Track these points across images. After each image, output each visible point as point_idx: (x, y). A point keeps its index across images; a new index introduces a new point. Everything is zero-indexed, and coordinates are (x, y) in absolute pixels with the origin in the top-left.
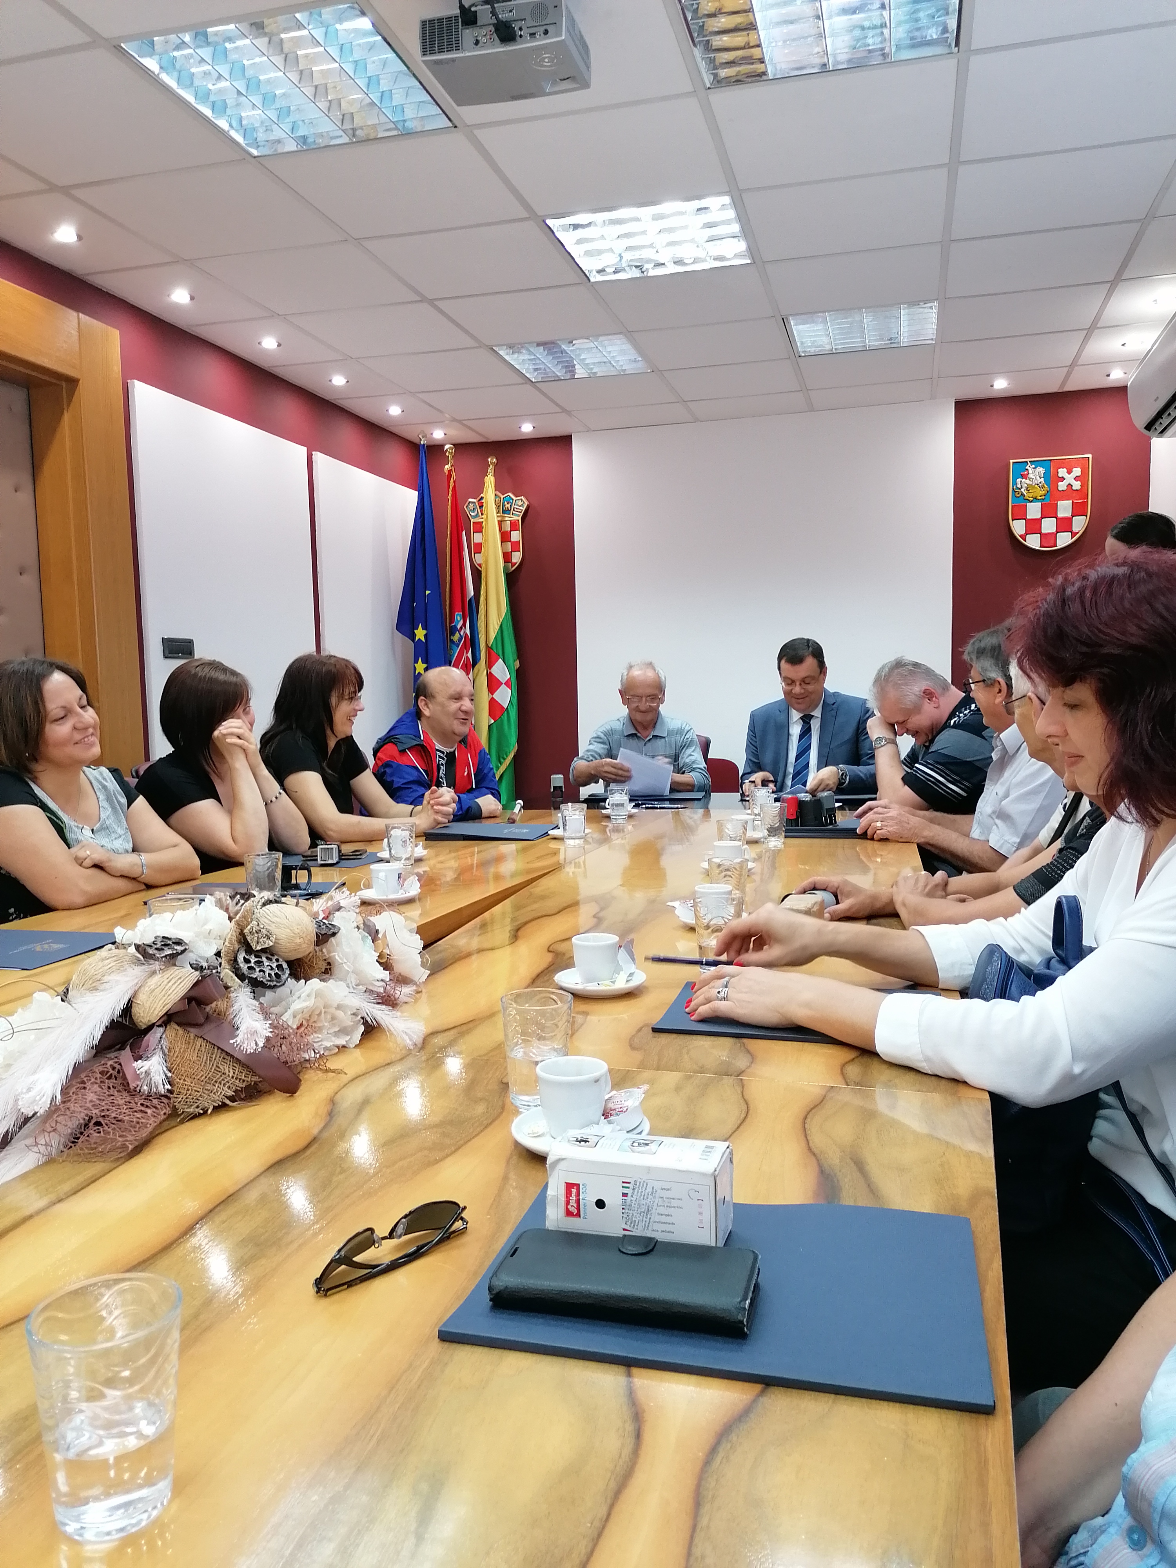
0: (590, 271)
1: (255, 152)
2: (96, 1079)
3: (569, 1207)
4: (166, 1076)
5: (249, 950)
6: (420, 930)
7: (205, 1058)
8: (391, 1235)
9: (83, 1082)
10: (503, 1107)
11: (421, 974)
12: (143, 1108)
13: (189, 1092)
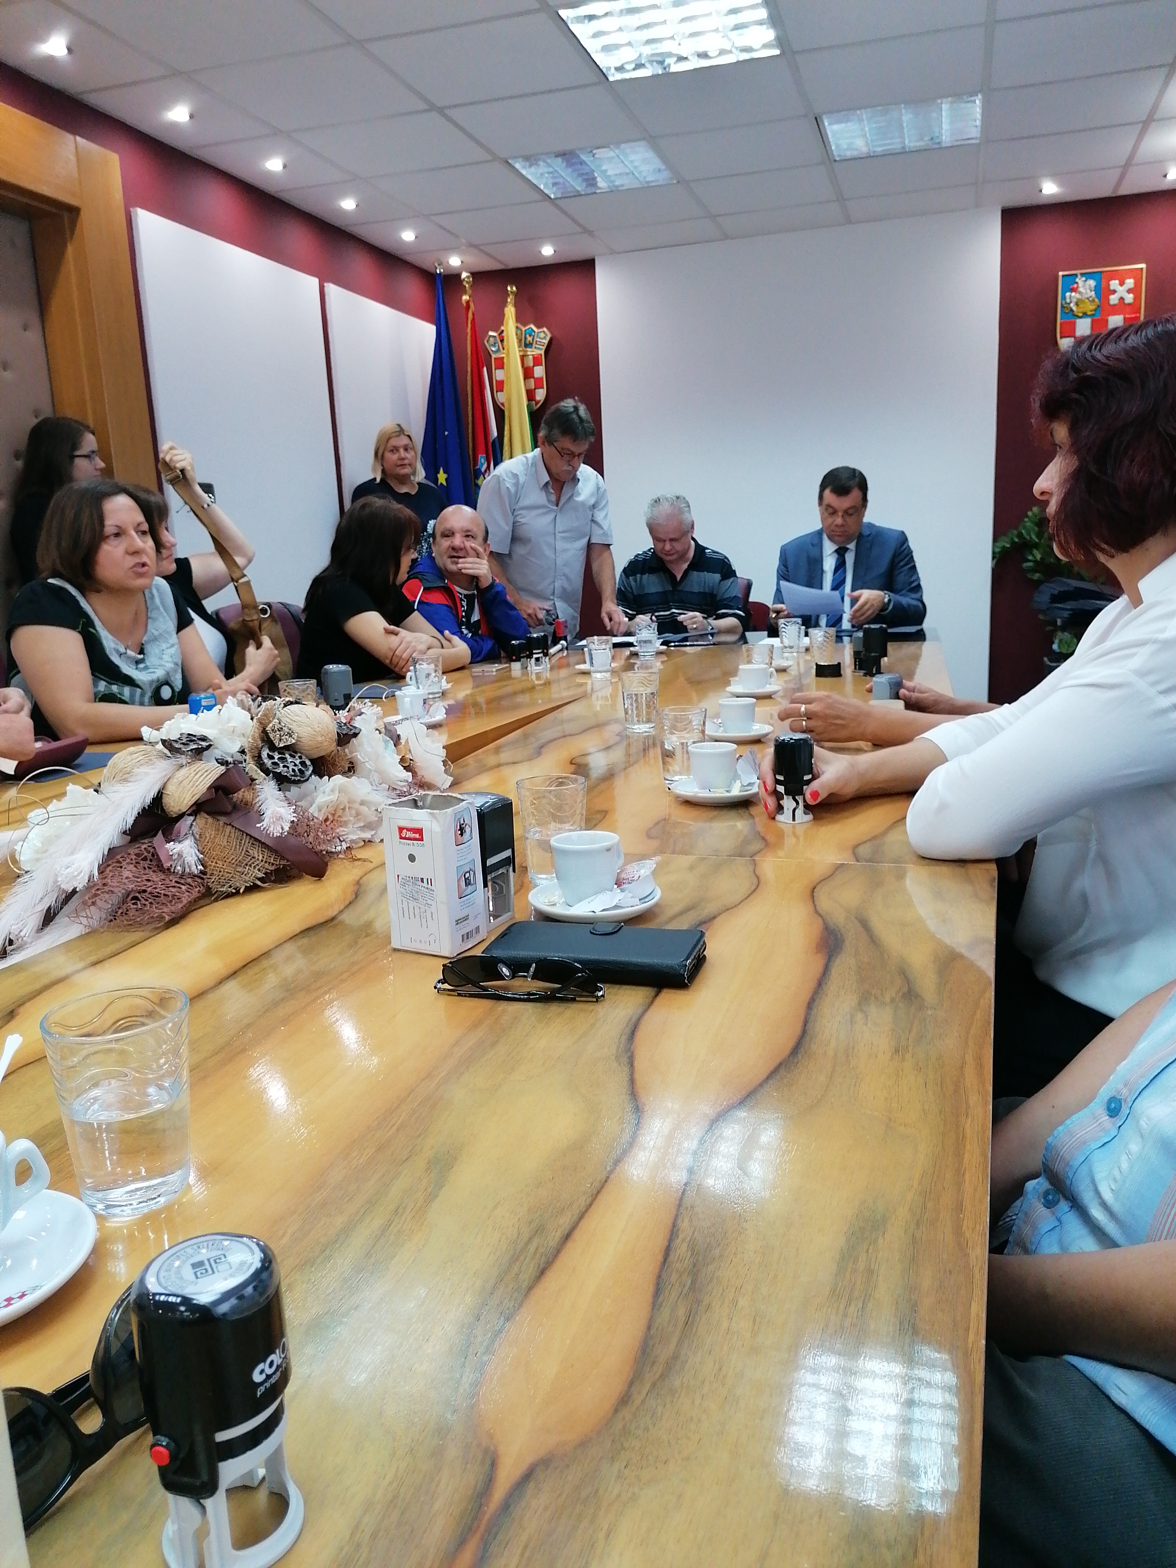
0: (609, 69)
2: (132, 860)
4: (198, 857)
5: (272, 747)
7: (235, 843)
9: (119, 862)
11: (444, 780)
12: (178, 885)
13: (222, 873)
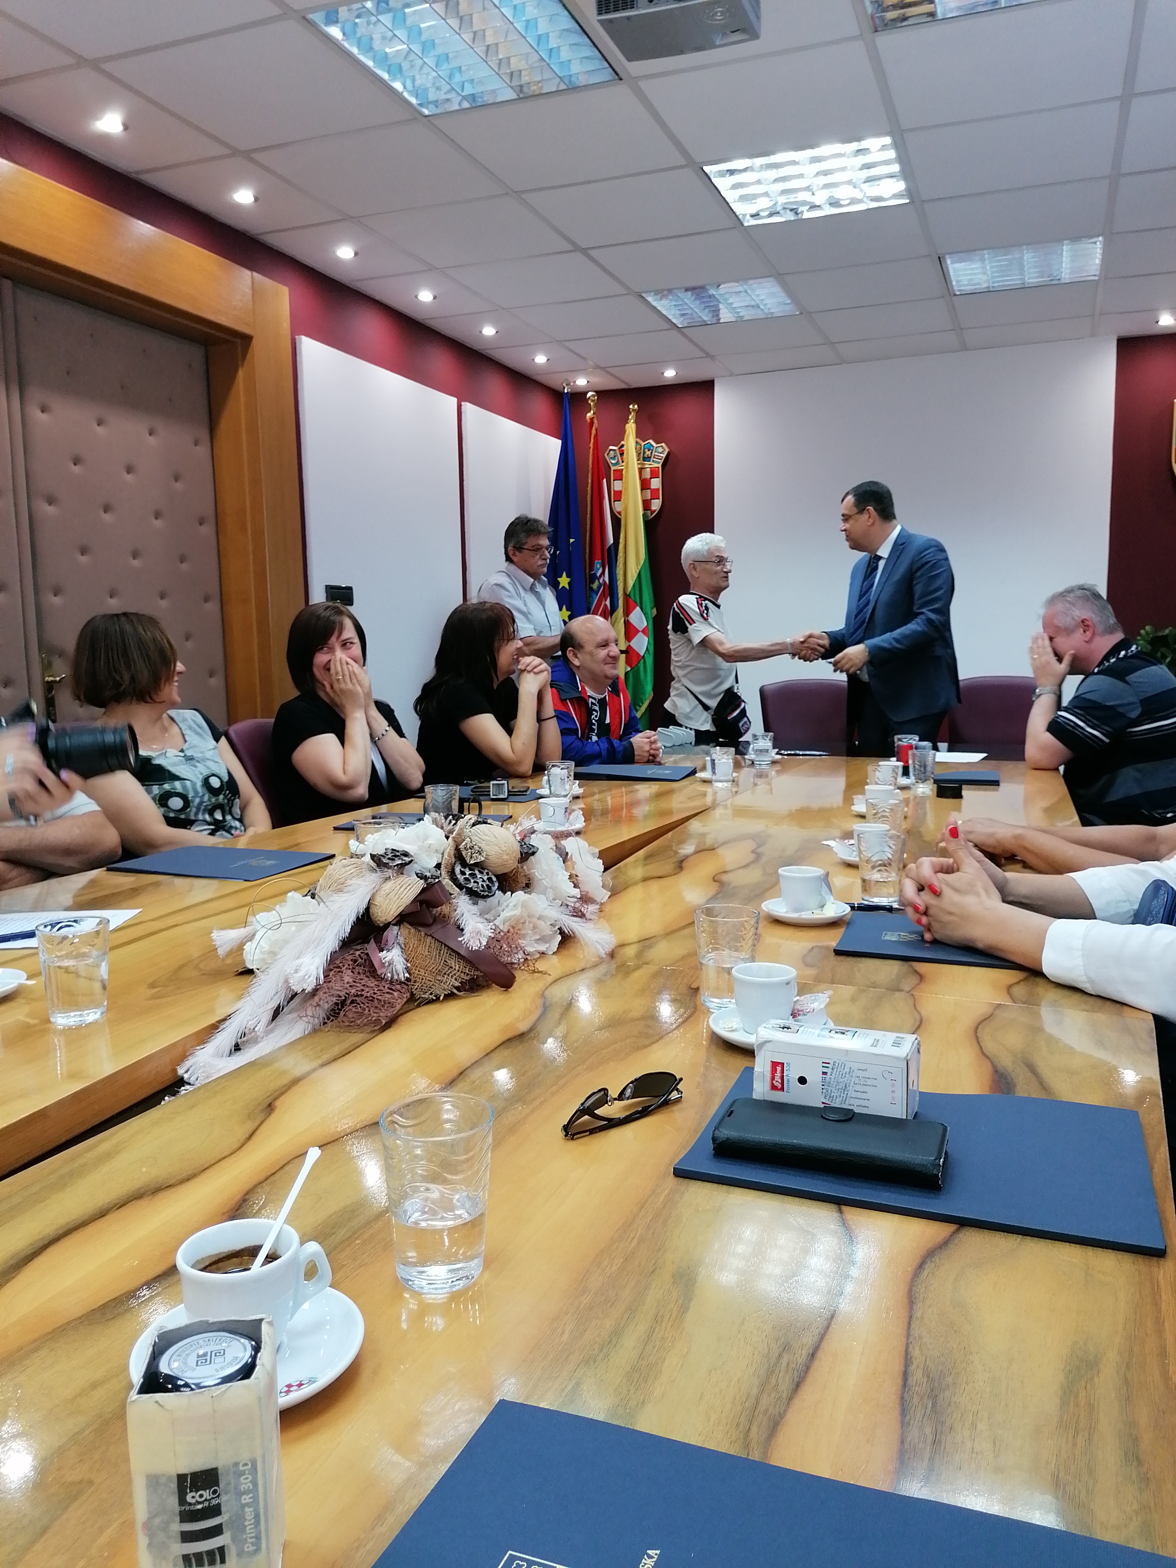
0: (744, 215)
1: (426, 112)
2: (349, 965)
3: (774, 1082)
4: (405, 965)
5: (464, 864)
6: (602, 855)
7: (434, 953)
8: (621, 1097)
9: (339, 967)
10: (695, 1008)
11: (603, 895)
12: (391, 991)
13: (424, 981)
